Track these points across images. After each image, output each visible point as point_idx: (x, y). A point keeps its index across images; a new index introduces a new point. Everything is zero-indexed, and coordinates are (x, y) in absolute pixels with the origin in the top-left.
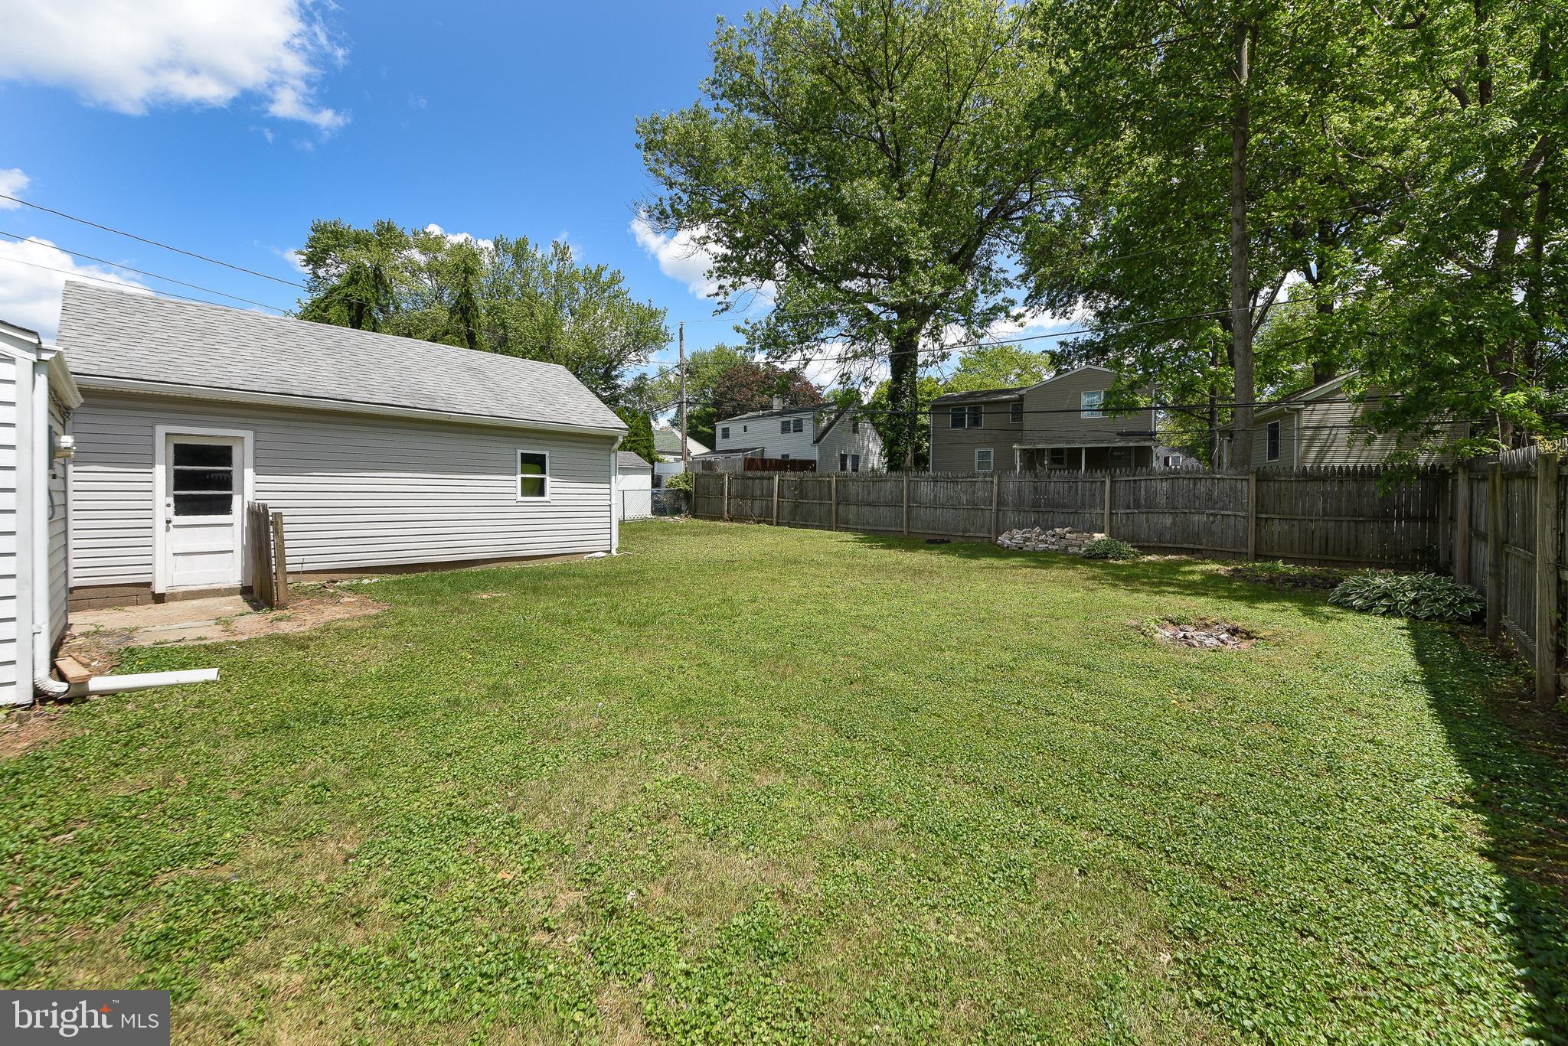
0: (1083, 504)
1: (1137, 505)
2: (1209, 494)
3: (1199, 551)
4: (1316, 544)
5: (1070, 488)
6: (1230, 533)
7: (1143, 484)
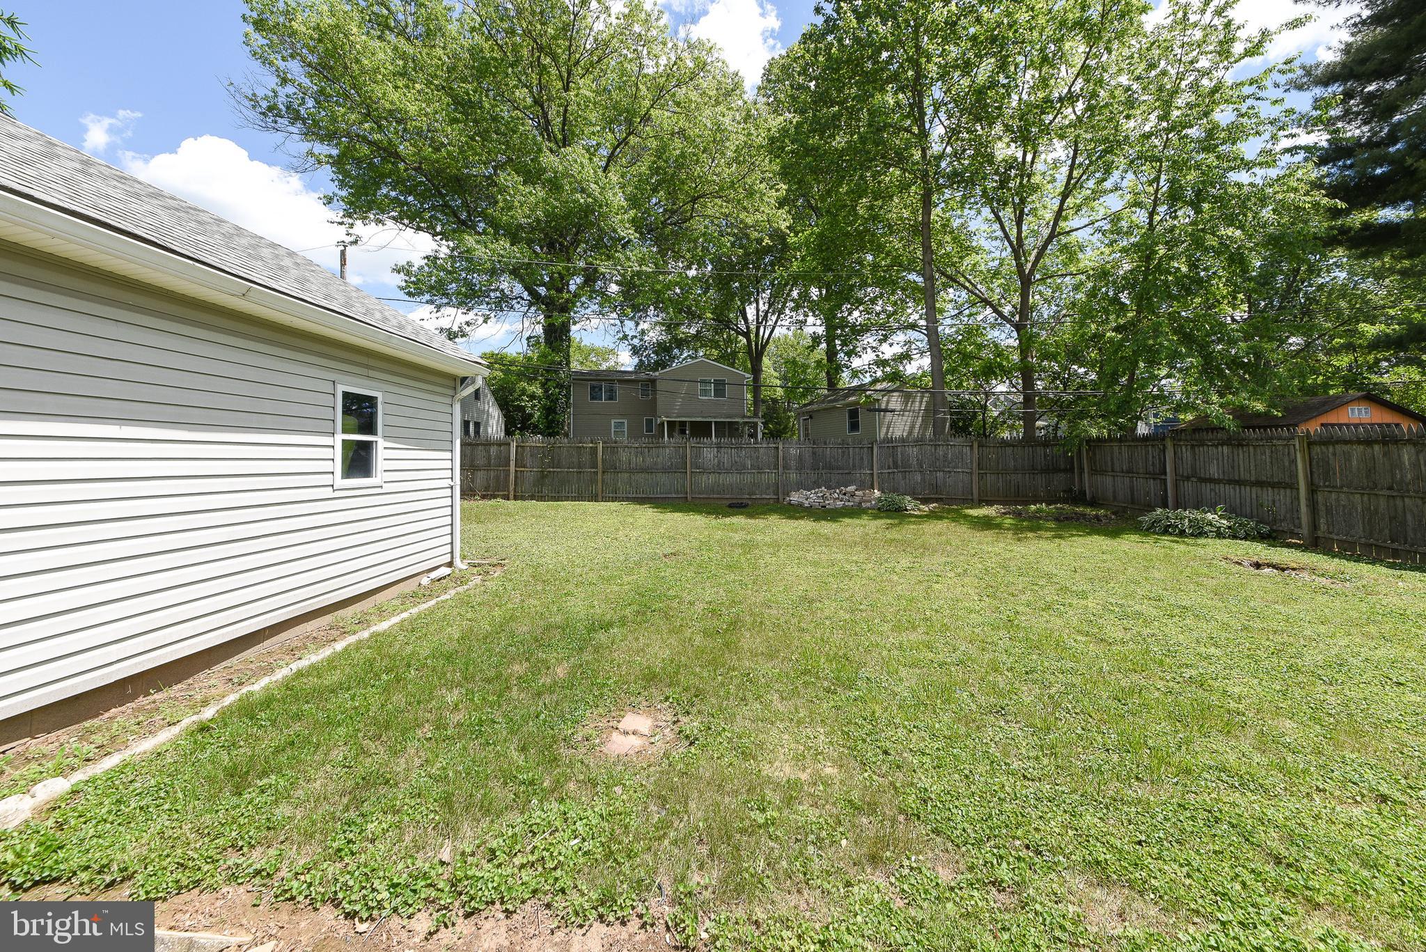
0: (854, 466)
1: (896, 465)
2: (945, 456)
3: (941, 499)
4: (1012, 490)
5: (843, 452)
6: (960, 485)
7: (899, 449)
